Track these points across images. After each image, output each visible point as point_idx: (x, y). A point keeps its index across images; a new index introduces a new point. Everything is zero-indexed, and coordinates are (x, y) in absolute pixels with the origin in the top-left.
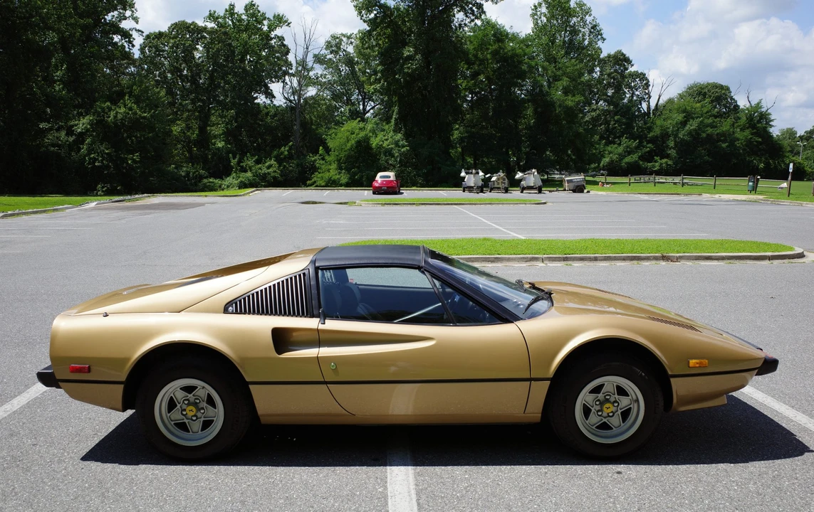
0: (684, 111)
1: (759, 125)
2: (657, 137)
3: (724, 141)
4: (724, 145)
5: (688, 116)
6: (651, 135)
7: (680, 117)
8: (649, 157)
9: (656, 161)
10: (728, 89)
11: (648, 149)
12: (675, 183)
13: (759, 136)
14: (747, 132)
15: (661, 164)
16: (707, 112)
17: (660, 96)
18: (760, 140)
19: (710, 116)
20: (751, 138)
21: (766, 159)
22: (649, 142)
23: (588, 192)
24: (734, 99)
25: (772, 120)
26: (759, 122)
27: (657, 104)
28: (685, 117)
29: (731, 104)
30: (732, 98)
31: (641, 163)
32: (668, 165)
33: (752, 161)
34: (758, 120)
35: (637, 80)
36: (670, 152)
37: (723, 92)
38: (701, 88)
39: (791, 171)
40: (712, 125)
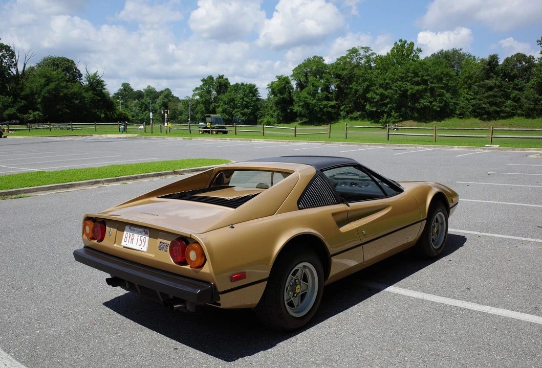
0: (45, 76)
1: (97, 88)
2: (27, 95)
3: (77, 99)
4: (77, 102)
5: (49, 80)
6: (23, 93)
7: (43, 81)
8: (24, 110)
9: (30, 114)
10: (73, 62)
11: (23, 104)
12: (61, 129)
13: (98, 95)
14: (90, 93)
15: (34, 116)
16: (62, 78)
17: (25, 65)
18: (99, 98)
19: (64, 81)
20: (93, 97)
21: (105, 111)
22: (22, 99)
23: (4, 137)
24: (78, 70)
25: (105, 85)
26: (97, 86)
27: (23, 71)
28: (46, 81)
29: (75, 72)
30: (76, 69)
31: (19, 115)
32: (39, 116)
33: (96, 113)
34: (96, 85)
35: (4, 50)
36: (38, 106)
37: (70, 64)
38: (54, 60)
39: (151, 117)
40: (66, 87)
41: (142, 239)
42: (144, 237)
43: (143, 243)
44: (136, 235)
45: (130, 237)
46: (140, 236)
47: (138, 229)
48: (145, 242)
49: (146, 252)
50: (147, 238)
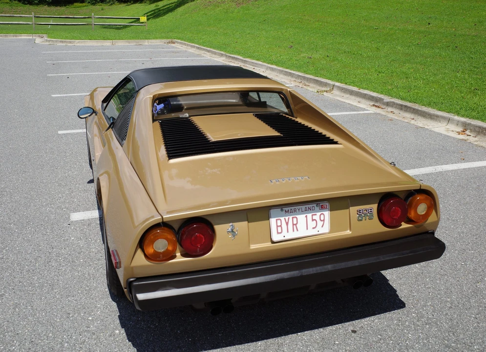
41: (317, 217)
42: (318, 214)
43: (320, 223)
44: (301, 218)
45: (287, 224)
46: (309, 216)
47: (303, 207)
48: (324, 220)
49: (330, 233)
50: (327, 214)
